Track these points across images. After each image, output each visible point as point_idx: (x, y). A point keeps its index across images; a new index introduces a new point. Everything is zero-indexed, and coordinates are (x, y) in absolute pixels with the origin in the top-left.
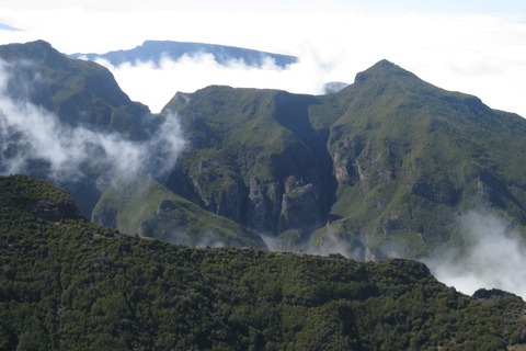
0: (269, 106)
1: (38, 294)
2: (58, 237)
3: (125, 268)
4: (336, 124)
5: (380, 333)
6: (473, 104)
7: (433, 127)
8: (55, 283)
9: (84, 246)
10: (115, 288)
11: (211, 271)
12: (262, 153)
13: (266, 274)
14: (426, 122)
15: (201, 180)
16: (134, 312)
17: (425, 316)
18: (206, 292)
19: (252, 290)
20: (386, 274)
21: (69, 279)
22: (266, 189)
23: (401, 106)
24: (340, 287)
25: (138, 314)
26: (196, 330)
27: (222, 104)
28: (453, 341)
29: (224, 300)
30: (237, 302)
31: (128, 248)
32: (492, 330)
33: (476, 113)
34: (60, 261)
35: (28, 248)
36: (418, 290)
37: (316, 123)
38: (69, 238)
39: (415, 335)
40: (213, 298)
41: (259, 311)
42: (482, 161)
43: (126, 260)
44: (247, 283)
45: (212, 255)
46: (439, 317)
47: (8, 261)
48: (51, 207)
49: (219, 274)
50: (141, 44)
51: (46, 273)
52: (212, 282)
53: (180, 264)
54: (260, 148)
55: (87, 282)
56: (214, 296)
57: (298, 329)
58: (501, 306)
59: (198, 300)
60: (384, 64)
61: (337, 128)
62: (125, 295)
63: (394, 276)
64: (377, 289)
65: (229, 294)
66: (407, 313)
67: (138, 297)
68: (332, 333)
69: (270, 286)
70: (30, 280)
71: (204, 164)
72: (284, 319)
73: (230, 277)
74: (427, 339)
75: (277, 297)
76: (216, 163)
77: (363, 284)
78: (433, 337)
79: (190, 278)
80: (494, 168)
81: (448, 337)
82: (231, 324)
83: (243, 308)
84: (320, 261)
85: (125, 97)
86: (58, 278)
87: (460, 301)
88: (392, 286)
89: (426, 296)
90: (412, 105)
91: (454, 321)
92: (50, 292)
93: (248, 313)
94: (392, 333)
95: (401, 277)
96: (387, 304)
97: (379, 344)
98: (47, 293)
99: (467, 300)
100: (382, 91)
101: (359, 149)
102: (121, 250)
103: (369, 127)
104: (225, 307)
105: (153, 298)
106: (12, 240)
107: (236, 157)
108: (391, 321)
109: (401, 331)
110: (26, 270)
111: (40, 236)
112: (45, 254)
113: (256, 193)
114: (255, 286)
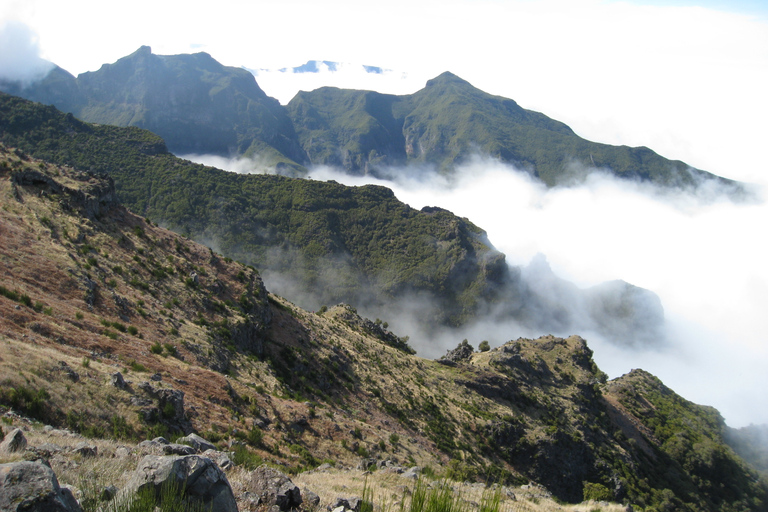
0: (362, 101)
1: (135, 199)
2: (153, 165)
3: (191, 184)
4: (410, 115)
5: (354, 230)
6: (510, 105)
7: (473, 118)
8: (146, 192)
9: (168, 170)
10: (184, 196)
11: (248, 188)
12: (355, 134)
13: (284, 191)
14: (468, 114)
15: (311, 150)
16: (193, 210)
17: (386, 221)
18: (243, 201)
19: (273, 201)
20: (364, 194)
21: (156, 191)
22: (355, 158)
23: (452, 103)
24: (332, 201)
25: (196, 212)
26: (232, 223)
27: (331, 99)
28: (402, 236)
29: (254, 206)
30: (262, 208)
31: (195, 173)
32: (428, 231)
33: (511, 111)
34: (151, 179)
35: (132, 171)
36: (383, 206)
37: (396, 114)
38: (159, 166)
39: (377, 233)
40: (247, 204)
41: (276, 213)
42: (504, 143)
43: (193, 179)
44: (270, 196)
45: (251, 179)
46: (395, 222)
47: (118, 178)
48: (150, 146)
49: (253, 190)
50: (305, 63)
51: (141, 187)
52: (247, 195)
53: (228, 183)
54: (353, 130)
55: (166, 192)
56: (248, 203)
57: (299, 225)
58: (438, 218)
59: (236, 205)
60: (447, 75)
61: (410, 118)
62: (189, 200)
63: (369, 196)
64: (357, 203)
65: (258, 202)
66: (373, 219)
67: (197, 202)
68: (319, 228)
69: (285, 198)
70: (131, 190)
71: (314, 141)
72: (291, 219)
73: (260, 193)
74: (385, 235)
75: (289, 205)
76: (321, 140)
77: (347, 200)
78: (388, 234)
79: (233, 192)
80: (513, 148)
81: (399, 234)
82: (255, 220)
83: (265, 212)
84: (321, 184)
85: (262, 93)
86: (149, 189)
87: (411, 213)
88: (367, 202)
89: (388, 209)
90: (460, 103)
91: (404, 225)
92: (143, 198)
93: (268, 214)
94: (362, 231)
95: (374, 196)
96: (361, 213)
97: (352, 237)
98: (141, 198)
99: (416, 212)
100: (442, 93)
101: (422, 132)
102: (190, 173)
103: (430, 118)
104: (253, 210)
105: (207, 203)
106: (123, 165)
107: (337, 136)
108: (363, 224)
109: (368, 230)
110: (129, 184)
111: (141, 164)
112: (143, 175)
113: (348, 160)
114: (275, 198)
